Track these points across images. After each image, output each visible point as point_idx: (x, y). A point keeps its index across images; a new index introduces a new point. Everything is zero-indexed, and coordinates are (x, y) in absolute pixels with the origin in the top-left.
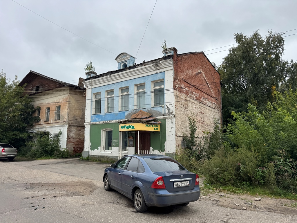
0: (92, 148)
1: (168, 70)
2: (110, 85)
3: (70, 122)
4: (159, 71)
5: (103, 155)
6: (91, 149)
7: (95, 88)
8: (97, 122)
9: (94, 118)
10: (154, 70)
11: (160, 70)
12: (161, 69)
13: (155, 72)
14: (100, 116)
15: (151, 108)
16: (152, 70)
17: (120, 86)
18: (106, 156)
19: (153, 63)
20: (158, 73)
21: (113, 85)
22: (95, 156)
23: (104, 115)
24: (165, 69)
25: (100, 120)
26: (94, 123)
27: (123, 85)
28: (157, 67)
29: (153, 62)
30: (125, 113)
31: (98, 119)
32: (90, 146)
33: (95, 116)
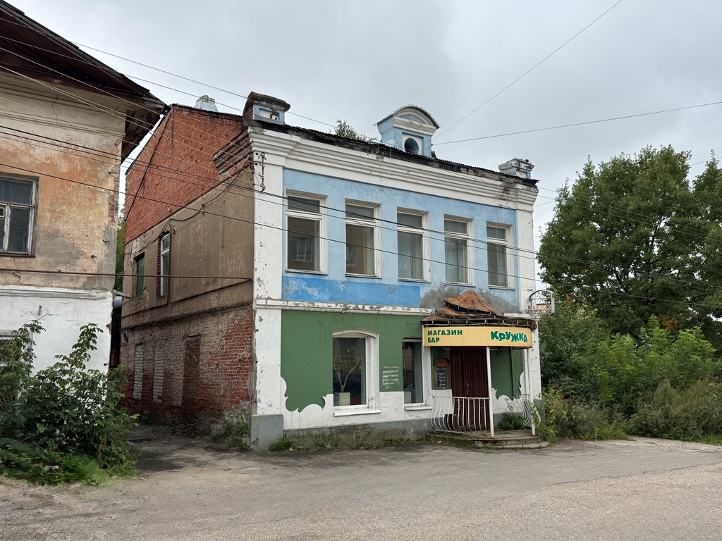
0: (295, 402)
1: (524, 210)
2: (363, 185)
4: (504, 203)
5: (347, 422)
6: (290, 406)
7: (298, 173)
8: (320, 305)
9: (294, 286)
10: (496, 198)
11: (506, 202)
12: (509, 202)
13: (497, 203)
14: (324, 281)
15: (489, 290)
16: (492, 196)
17: (399, 201)
18: (364, 426)
19: (501, 180)
20: (501, 207)
21: (377, 189)
22: (314, 433)
23: (344, 282)
24: (520, 206)
25: (326, 297)
26: (303, 305)
27: (413, 204)
28: (505, 194)
29: (502, 177)
30: (419, 288)
31: (316, 294)
32: (285, 396)
33: (303, 279)
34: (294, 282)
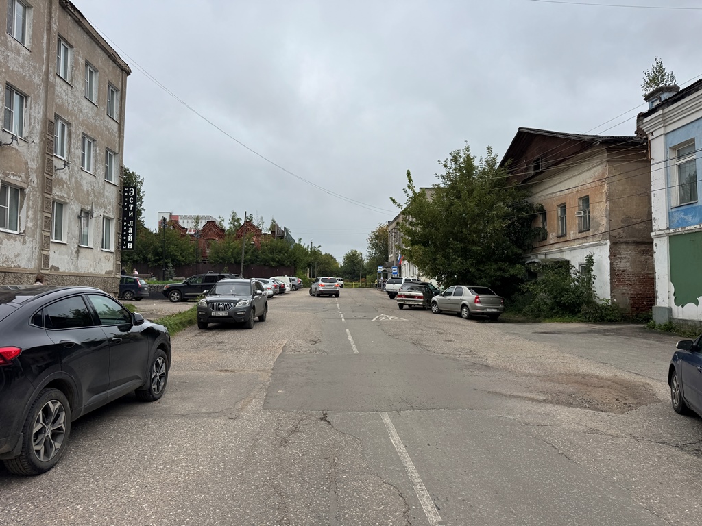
0: (680, 300)
3: (615, 234)
6: (677, 302)
7: (675, 132)
8: (689, 228)
9: (677, 217)
14: (695, 207)
22: (689, 323)
25: (697, 220)
26: (679, 230)
31: (690, 220)
32: (674, 295)
33: (682, 210)
34: (676, 214)
